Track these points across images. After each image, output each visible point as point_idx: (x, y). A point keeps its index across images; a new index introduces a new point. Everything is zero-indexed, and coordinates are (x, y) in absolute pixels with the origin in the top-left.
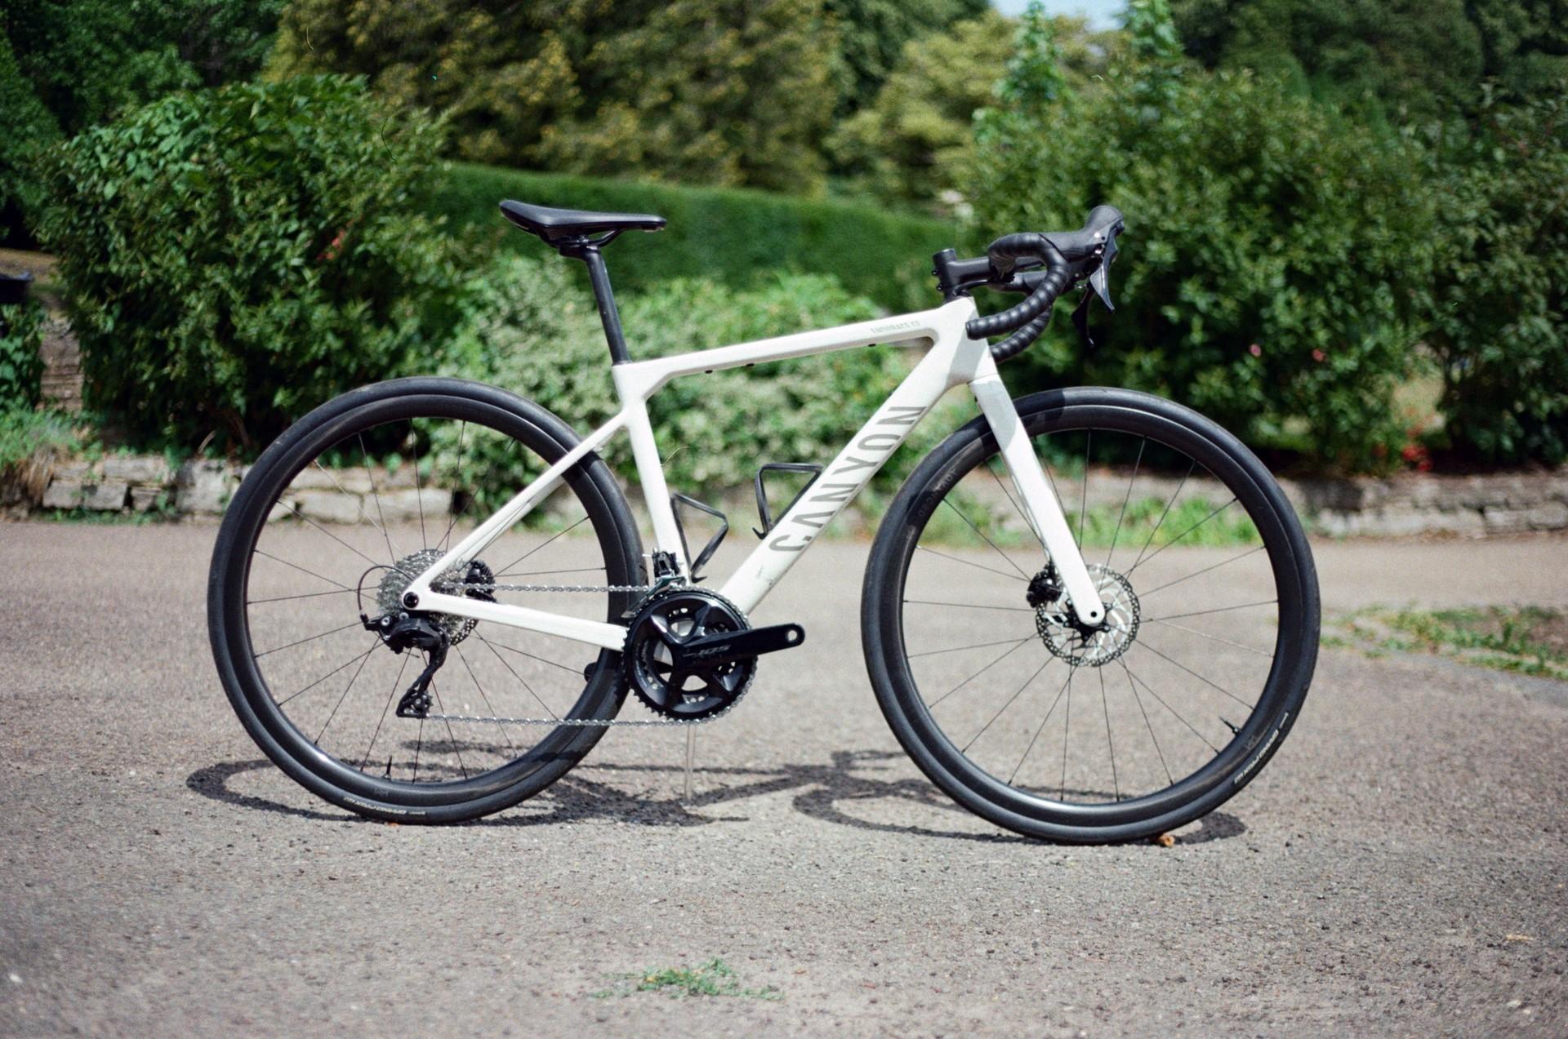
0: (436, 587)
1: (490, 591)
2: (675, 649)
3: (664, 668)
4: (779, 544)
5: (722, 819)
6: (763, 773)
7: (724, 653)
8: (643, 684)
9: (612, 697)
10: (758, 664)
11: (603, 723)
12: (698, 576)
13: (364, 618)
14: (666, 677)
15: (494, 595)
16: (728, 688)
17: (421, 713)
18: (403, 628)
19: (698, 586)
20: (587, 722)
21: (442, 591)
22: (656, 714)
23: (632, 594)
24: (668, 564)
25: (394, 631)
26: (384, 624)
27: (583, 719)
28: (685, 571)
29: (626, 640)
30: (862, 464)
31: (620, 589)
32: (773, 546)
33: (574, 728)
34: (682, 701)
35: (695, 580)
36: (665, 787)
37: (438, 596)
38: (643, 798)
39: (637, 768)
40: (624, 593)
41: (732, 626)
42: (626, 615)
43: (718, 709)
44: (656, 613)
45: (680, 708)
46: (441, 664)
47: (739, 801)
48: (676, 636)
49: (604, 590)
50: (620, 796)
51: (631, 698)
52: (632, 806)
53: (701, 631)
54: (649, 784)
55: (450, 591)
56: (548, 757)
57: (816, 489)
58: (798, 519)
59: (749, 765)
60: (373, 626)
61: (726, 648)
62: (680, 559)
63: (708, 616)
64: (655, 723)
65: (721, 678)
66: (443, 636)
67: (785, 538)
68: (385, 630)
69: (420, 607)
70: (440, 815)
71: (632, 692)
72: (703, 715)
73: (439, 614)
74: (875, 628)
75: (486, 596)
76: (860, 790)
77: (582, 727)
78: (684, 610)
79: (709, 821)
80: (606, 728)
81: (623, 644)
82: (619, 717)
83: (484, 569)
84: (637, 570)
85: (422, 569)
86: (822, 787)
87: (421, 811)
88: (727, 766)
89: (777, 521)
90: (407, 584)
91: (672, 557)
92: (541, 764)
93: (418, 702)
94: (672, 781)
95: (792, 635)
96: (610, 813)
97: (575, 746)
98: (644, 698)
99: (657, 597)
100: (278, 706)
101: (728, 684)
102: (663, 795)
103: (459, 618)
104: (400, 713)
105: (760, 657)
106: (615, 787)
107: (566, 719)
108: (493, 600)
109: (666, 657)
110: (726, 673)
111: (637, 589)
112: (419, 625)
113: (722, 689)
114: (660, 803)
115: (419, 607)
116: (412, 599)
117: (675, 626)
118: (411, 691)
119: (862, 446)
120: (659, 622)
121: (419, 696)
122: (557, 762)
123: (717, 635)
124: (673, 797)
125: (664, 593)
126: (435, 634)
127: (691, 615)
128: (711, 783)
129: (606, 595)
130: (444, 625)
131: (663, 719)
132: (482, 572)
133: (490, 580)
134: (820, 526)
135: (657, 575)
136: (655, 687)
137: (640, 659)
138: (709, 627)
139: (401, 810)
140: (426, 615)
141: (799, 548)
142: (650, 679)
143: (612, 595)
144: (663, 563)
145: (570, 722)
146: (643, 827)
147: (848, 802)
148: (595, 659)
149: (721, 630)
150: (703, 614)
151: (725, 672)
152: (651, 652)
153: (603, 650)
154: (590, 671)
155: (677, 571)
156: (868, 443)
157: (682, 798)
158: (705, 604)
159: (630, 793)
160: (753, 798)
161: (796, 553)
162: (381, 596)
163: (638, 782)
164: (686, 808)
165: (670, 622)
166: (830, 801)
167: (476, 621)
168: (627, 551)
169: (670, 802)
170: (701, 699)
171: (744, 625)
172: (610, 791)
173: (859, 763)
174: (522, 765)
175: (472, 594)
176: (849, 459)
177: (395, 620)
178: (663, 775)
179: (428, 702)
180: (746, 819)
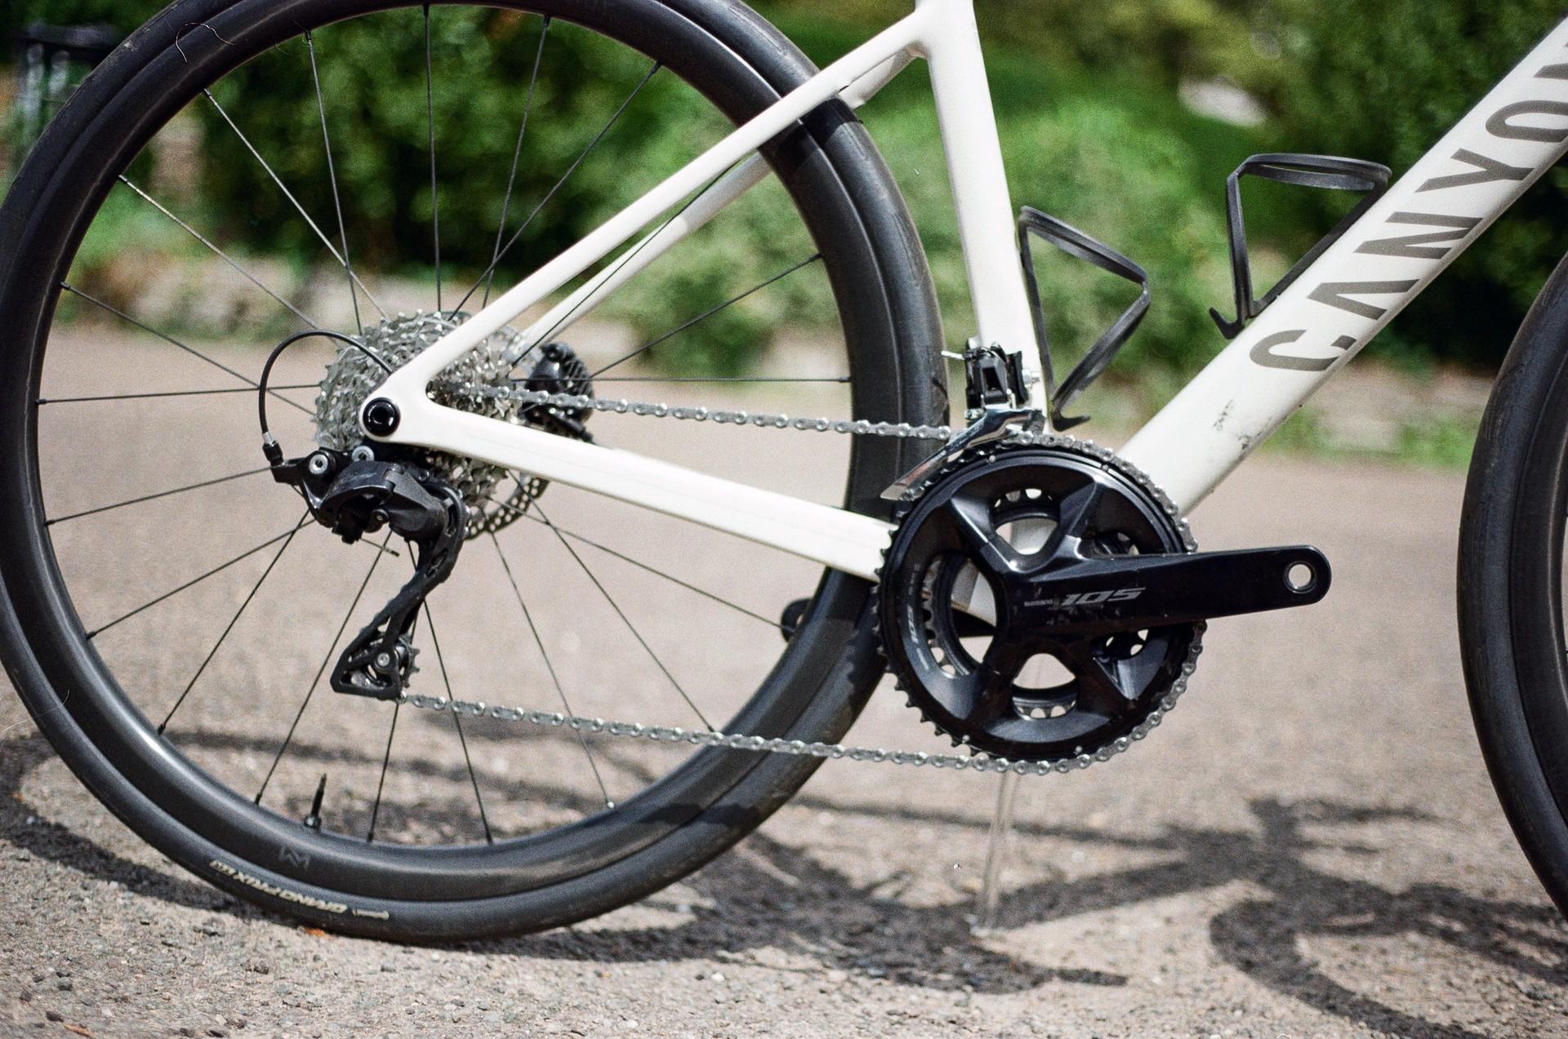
0: (445, 392)
1: (581, 414)
2: (1003, 585)
3: (976, 627)
4: (1277, 350)
5: (1067, 976)
6: (1127, 842)
7: (1125, 605)
8: (922, 664)
9: (841, 685)
10: (1206, 640)
11: (816, 749)
12: (1068, 413)
13: (273, 452)
14: (977, 647)
15: (589, 425)
16: (1129, 691)
17: (390, 686)
18: (356, 481)
19: (1071, 437)
20: (778, 745)
21: (463, 403)
22: (947, 738)
23: (909, 442)
24: (1003, 376)
25: (336, 489)
26: (315, 469)
27: (767, 737)
28: (1038, 399)
29: (887, 554)
30: (1495, 171)
31: (883, 428)
32: (1261, 355)
33: (745, 753)
34: (1011, 715)
35: (1061, 424)
36: (934, 868)
37: (452, 414)
38: (884, 893)
39: (871, 811)
40: (892, 439)
41: (1150, 544)
42: (891, 494)
43: (1097, 742)
44: (965, 494)
45: (1007, 731)
46: (443, 576)
47: (1091, 921)
48: (1011, 554)
49: (842, 428)
50: (833, 884)
51: (888, 694)
52: (862, 914)
53: (1072, 544)
54: (901, 857)
55: (485, 407)
56: (681, 814)
57: (1373, 224)
58: (1328, 294)
59: (1097, 820)
60: (291, 473)
61: (1133, 594)
62: (1031, 367)
63: (1091, 513)
64: (941, 760)
65: (1112, 666)
66: (453, 510)
67: (1292, 336)
68: (318, 485)
69: (402, 435)
70: (420, 923)
71: (889, 680)
72: (1058, 752)
73: (452, 458)
74: (1496, 574)
75: (570, 426)
76: (1342, 909)
77: (765, 754)
78: (1033, 493)
79: (1036, 978)
80: (821, 760)
81: (879, 563)
82: (854, 738)
83: (568, 361)
84: (926, 390)
85: (418, 348)
86: (1260, 894)
87: (379, 910)
88: (1052, 820)
89: (1271, 296)
90: (380, 381)
91: (1014, 363)
92: (663, 828)
93: (383, 660)
94: (945, 852)
95: (1299, 577)
96: (813, 933)
97: (743, 795)
98: (919, 697)
99: (968, 454)
100: (87, 638)
101: (1127, 681)
102: (928, 892)
103: (500, 471)
104: (341, 682)
105: (1211, 622)
106: (829, 859)
107: (727, 731)
108: (586, 438)
109: (981, 602)
110: (1126, 656)
111: (923, 431)
112: (396, 479)
113: (1114, 693)
114: (923, 913)
115: (399, 436)
116: (384, 416)
117: (1005, 531)
118: (370, 634)
119: (1497, 126)
120: (971, 514)
121: (387, 648)
122: (701, 828)
123: (1108, 563)
124: (952, 897)
125: (989, 447)
126: (431, 503)
127: (1050, 506)
128: (1029, 863)
129: (846, 441)
130: (463, 484)
131: (963, 752)
132: (564, 369)
133: (582, 386)
134: (1376, 313)
135: (973, 402)
136: (949, 672)
137: (918, 601)
138: (1092, 538)
139: (336, 904)
140: (415, 457)
141: (1323, 365)
142: (938, 654)
143: (861, 443)
144: (991, 373)
145: (738, 741)
146: (889, 987)
147: (1329, 943)
148: (808, 591)
149: (1120, 548)
150: (1076, 505)
151: (1120, 652)
152: (944, 588)
153: (829, 571)
154: (794, 619)
155: (1022, 398)
156: (1512, 121)
157: (972, 903)
158: (1087, 480)
159: (858, 880)
160: (1121, 912)
161: (1312, 376)
162: (324, 405)
163: (875, 846)
164: (981, 932)
165: (997, 518)
166: (1288, 937)
167: (544, 483)
168: (904, 341)
169: (943, 911)
170: (1058, 711)
171: (1179, 541)
172: (815, 870)
173: (1310, 831)
174: (618, 826)
175: (534, 416)
176: (1463, 156)
177: (340, 462)
178: (926, 833)
179: (407, 662)
180: (1121, 981)
